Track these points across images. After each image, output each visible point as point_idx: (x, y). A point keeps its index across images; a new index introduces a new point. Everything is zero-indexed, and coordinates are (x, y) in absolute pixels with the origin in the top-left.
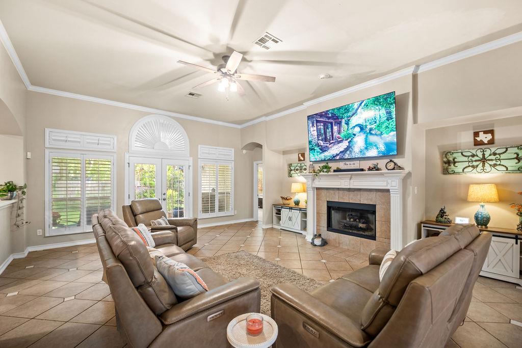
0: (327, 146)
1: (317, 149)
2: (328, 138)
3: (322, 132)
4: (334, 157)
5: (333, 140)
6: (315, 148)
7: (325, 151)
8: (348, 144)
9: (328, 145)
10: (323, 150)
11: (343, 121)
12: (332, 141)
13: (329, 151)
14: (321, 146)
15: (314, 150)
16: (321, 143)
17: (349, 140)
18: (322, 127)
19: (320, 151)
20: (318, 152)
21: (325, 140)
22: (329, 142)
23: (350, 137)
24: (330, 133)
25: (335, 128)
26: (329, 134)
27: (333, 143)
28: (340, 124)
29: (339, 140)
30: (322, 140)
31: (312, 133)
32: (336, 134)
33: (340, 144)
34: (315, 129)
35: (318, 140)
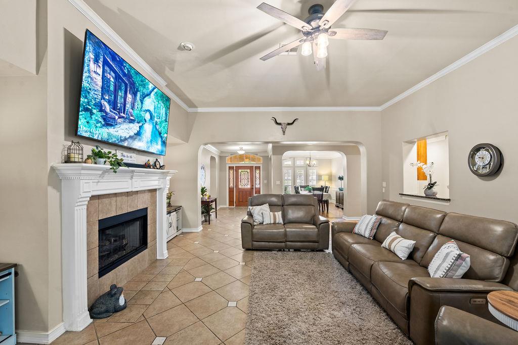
0: (115, 119)
1: (97, 115)
2: (119, 105)
3: (112, 88)
4: (122, 141)
5: (124, 113)
6: (94, 111)
7: (111, 125)
8: (138, 129)
9: (117, 117)
10: (108, 122)
11: (139, 95)
12: (122, 114)
13: (117, 128)
14: (106, 112)
15: (92, 114)
16: (108, 108)
17: (141, 124)
18: (112, 79)
19: (103, 123)
20: (98, 122)
21: (114, 105)
22: (119, 113)
23: (141, 121)
24: (123, 100)
25: (129, 96)
26: (120, 100)
27: (123, 117)
28: (135, 94)
29: (131, 118)
30: (109, 102)
31: (94, 75)
32: (128, 106)
33: (131, 125)
34: (100, 71)
35: (103, 98)
